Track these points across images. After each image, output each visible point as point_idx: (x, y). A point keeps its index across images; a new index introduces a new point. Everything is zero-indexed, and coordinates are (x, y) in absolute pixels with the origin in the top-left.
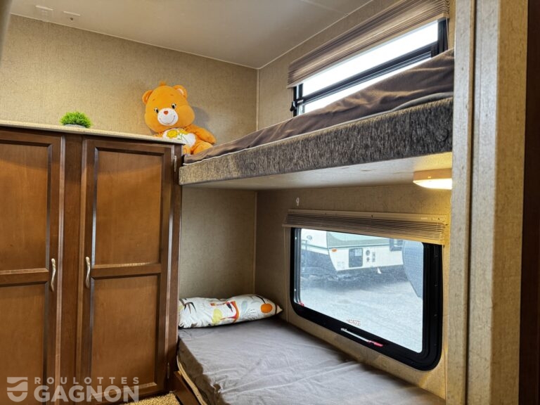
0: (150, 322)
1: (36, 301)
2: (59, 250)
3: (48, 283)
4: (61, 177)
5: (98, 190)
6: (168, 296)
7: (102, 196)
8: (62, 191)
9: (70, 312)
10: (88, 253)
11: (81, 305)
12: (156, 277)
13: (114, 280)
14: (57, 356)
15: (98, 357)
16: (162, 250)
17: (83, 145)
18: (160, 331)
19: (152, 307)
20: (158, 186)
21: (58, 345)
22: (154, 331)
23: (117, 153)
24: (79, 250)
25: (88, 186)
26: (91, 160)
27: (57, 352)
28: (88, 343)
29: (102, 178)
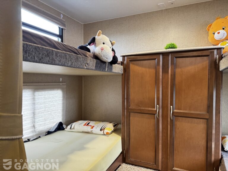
0: (203, 143)
1: (152, 122)
2: (160, 102)
3: (156, 115)
4: (160, 71)
5: (176, 76)
6: (214, 132)
7: (178, 79)
8: (161, 77)
9: (165, 128)
10: (172, 104)
11: (169, 127)
12: (206, 120)
13: (184, 118)
14: (160, 145)
15: (177, 152)
16: (210, 107)
17: (169, 57)
18: (209, 149)
19: (204, 135)
20: (207, 72)
21: (160, 141)
22: (205, 148)
23: (184, 58)
24: (168, 102)
25: (171, 75)
26: (172, 63)
27: (160, 144)
28: (172, 144)
29: (178, 71)
